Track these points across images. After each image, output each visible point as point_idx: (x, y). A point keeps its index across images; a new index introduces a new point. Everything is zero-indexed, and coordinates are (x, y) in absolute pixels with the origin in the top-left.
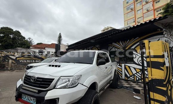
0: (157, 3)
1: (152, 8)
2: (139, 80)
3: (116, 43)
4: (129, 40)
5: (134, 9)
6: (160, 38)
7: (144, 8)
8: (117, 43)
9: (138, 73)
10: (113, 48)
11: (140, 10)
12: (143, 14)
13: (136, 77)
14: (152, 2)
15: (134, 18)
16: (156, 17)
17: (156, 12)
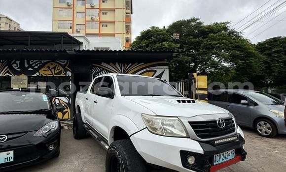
0: (103, 14)
1: (98, 18)
4: (130, 64)
5: (72, 7)
7: (87, 13)
10: (101, 71)
11: (80, 12)
12: (86, 21)
14: (98, 10)
15: (72, 22)
16: (101, 32)
17: (101, 26)
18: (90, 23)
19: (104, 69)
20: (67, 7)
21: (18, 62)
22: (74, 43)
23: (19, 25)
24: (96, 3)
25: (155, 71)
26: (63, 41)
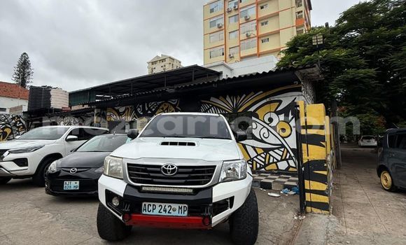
0: (262, 24)
1: (255, 33)
2: (261, 168)
3: (218, 98)
4: (244, 95)
5: (223, 28)
6: (297, 97)
7: (242, 30)
8: (221, 98)
9: (260, 155)
10: (211, 108)
11: (234, 31)
12: (240, 41)
13: (257, 162)
14: (255, 21)
15: (224, 47)
16: (261, 51)
17: (260, 42)
18: (246, 42)
19: (213, 106)
20: (218, 29)
21: (141, 106)
22: (209, 75)
23: (180, 62)
24: (252, 13)
25: (280, 102)
26: (195, 75)
